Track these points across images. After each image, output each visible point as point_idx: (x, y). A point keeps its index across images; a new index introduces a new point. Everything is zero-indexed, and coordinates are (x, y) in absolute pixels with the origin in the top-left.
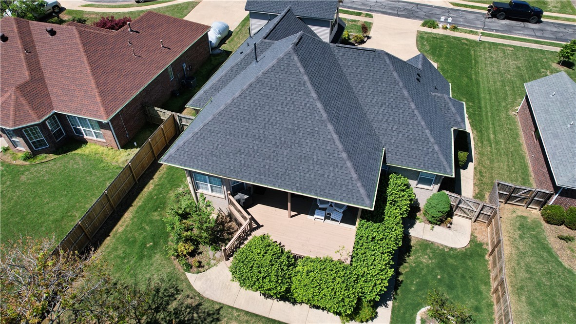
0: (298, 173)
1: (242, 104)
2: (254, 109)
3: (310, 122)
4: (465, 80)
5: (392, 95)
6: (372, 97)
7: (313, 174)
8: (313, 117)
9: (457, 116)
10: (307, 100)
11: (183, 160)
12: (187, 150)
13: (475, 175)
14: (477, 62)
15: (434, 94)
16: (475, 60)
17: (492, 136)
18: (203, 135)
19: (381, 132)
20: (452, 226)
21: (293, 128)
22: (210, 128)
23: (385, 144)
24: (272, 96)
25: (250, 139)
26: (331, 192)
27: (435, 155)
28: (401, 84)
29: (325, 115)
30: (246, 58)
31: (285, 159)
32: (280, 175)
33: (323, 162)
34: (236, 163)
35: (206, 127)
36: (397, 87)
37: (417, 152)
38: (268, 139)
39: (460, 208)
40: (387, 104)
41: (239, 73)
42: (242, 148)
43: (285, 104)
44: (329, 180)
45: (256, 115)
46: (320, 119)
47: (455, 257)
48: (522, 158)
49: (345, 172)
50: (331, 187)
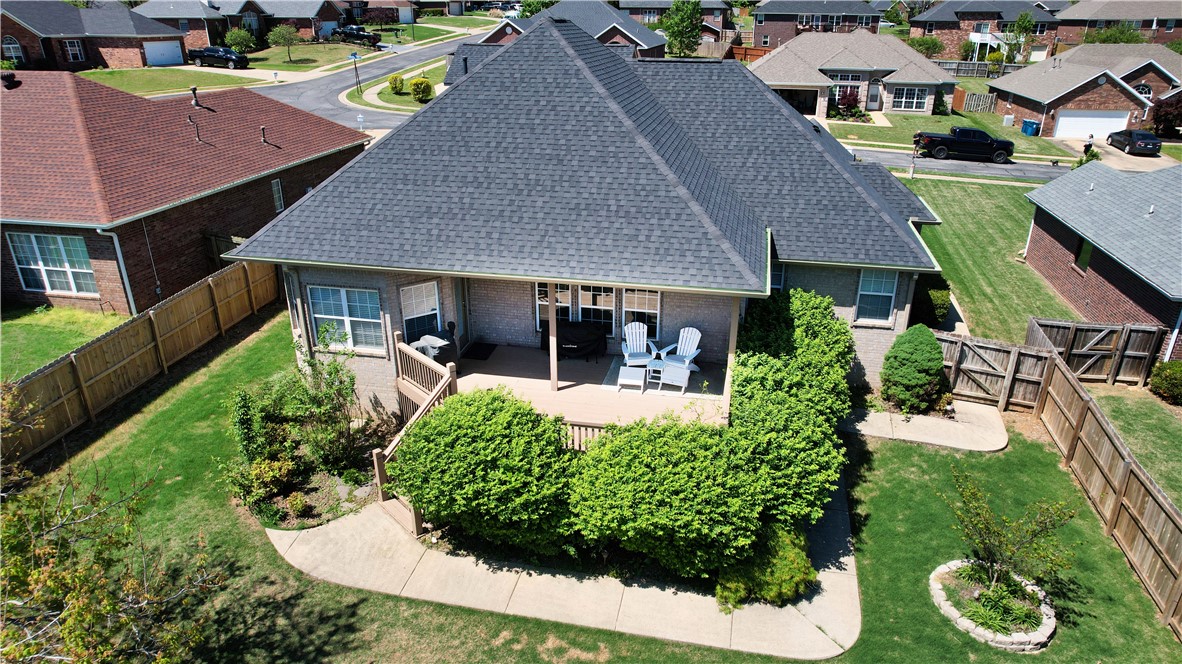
0: (572, 240)
2: (464, 129)
3: (594, 138)
5: (769, 132)
7: (611, 236)
8: (602, 128)
10: (586, 99)
11: (286, 246)
15: (854, 163)
18: (340, 189)
21: (555, 152)
22: (357, 175)
23: (770, 222)
24: (506, 102)
25: (452, 184)
27: (887, 233)
29: (628, 123)
31: (541, 215)
32: (527, 250)
33: (633, 210)
34: (417, 236)
37: (846, 231)
38: (498, 181)
39: (967, 373)
42: (434, 205)
43: (534, 111)
44: (650, 245)
45: (466, 139)
46: (617, 130)
47: (986, 468)
49: (688, 224)
50: (657, 258)
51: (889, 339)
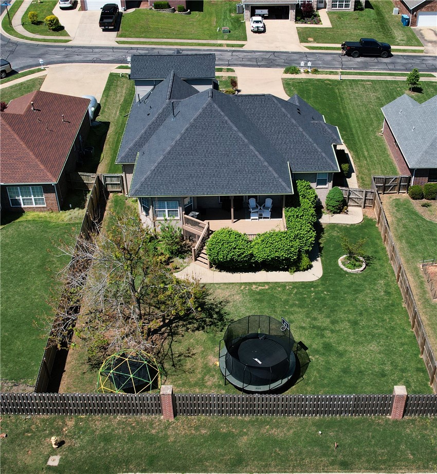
0: (237, 182)
1: (184, 144)
2: (194, 146)
3: (237, 147)
4: (335, 115)
5: (284, 124)
6: (271, 128)
7: (248, 180)
8: (238, 143)
9: (334, 135)
10: (231, 132)
11: (148, 191)
12: (149, 183)
13: (358, 180)
14: (342, 99)
15: (312, 122)
16: (340, 97)
17: (366, 154)
18: (159, 170)
19: (283, 151)
20: (349, 213)
21: (226, 153)
22: (163, 165)
23: (288, 159)
24: (205, 134)
25: (196, 166)
26: (263, 189)
27: (324, 160)
28: (289, 116)
29: (246, 141)
30: (160, 117)
31: (226, 175)
32: (224, 186)
33: (253, 171)
34: (190, 185)
35: (160, 165)
36: (286, 118)
37: (312, 160)
38: (210, 164)
39: (351, 198)
40: (282, 131)
41: (157, 129)
42: (192, 174)
43: (216, 138)
44: (260, 182)
45: (196, 149)
46: (243, 143)
47: (355, 229)
48: (391, 163)
49: (269, 174)
50: (262, 186)
51: (327, 192)
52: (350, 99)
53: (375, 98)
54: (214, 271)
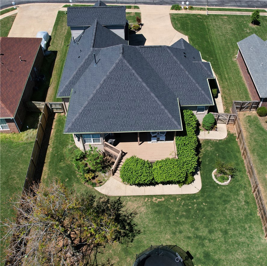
0: (142, 121)
1: (103, 92)
2: (110, 93)
3: (141, 94)
4: (205, 44)
5: (175, 69)
6: (166, 72)
7: (150, 120)
8: (143, 91)
9: (208, 72)
10: (137, 83)
11: (78, 129)
12: (78, 123)
13: (223, 100)
14: (209, 30)
15: (194, 62)
16: (208, 29)
17: (226, 76)
18: (85, 113)
19: (174, 90)
20: (217, 129)
21: (133, 99)
22: (88, 109)
23: (178, 96)
24: (118, 85)
25: (112, 109)
26: (161, 127)
27: (203, 96)
28: (178, 62)
29: (148, 89)
30: (86, 61)
31: (134, 116)
32: (133, 125)
33: (153, 113)
34: (108, 124)
35: (86, 109)
36: (177, 64)
37: (194, 97)
38: (122, 108)
39: (219, 119)
40: (174, 74)
41: (85, 71)
42: (109, 115)
43: (126, 87)
44: (158, 121)
45: (112, 96)
46: (146, 91)
47: (222, 144)
48: (244, 85)
49: (165, 115)
50: (160, 124)
52: (214, 30)
53: (230, 29)
54: (126, 184)
